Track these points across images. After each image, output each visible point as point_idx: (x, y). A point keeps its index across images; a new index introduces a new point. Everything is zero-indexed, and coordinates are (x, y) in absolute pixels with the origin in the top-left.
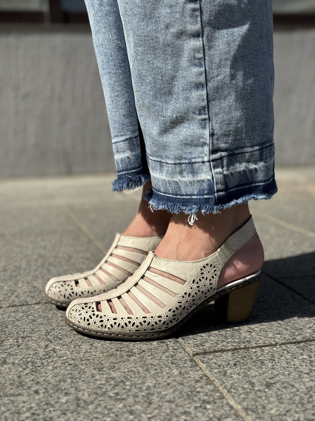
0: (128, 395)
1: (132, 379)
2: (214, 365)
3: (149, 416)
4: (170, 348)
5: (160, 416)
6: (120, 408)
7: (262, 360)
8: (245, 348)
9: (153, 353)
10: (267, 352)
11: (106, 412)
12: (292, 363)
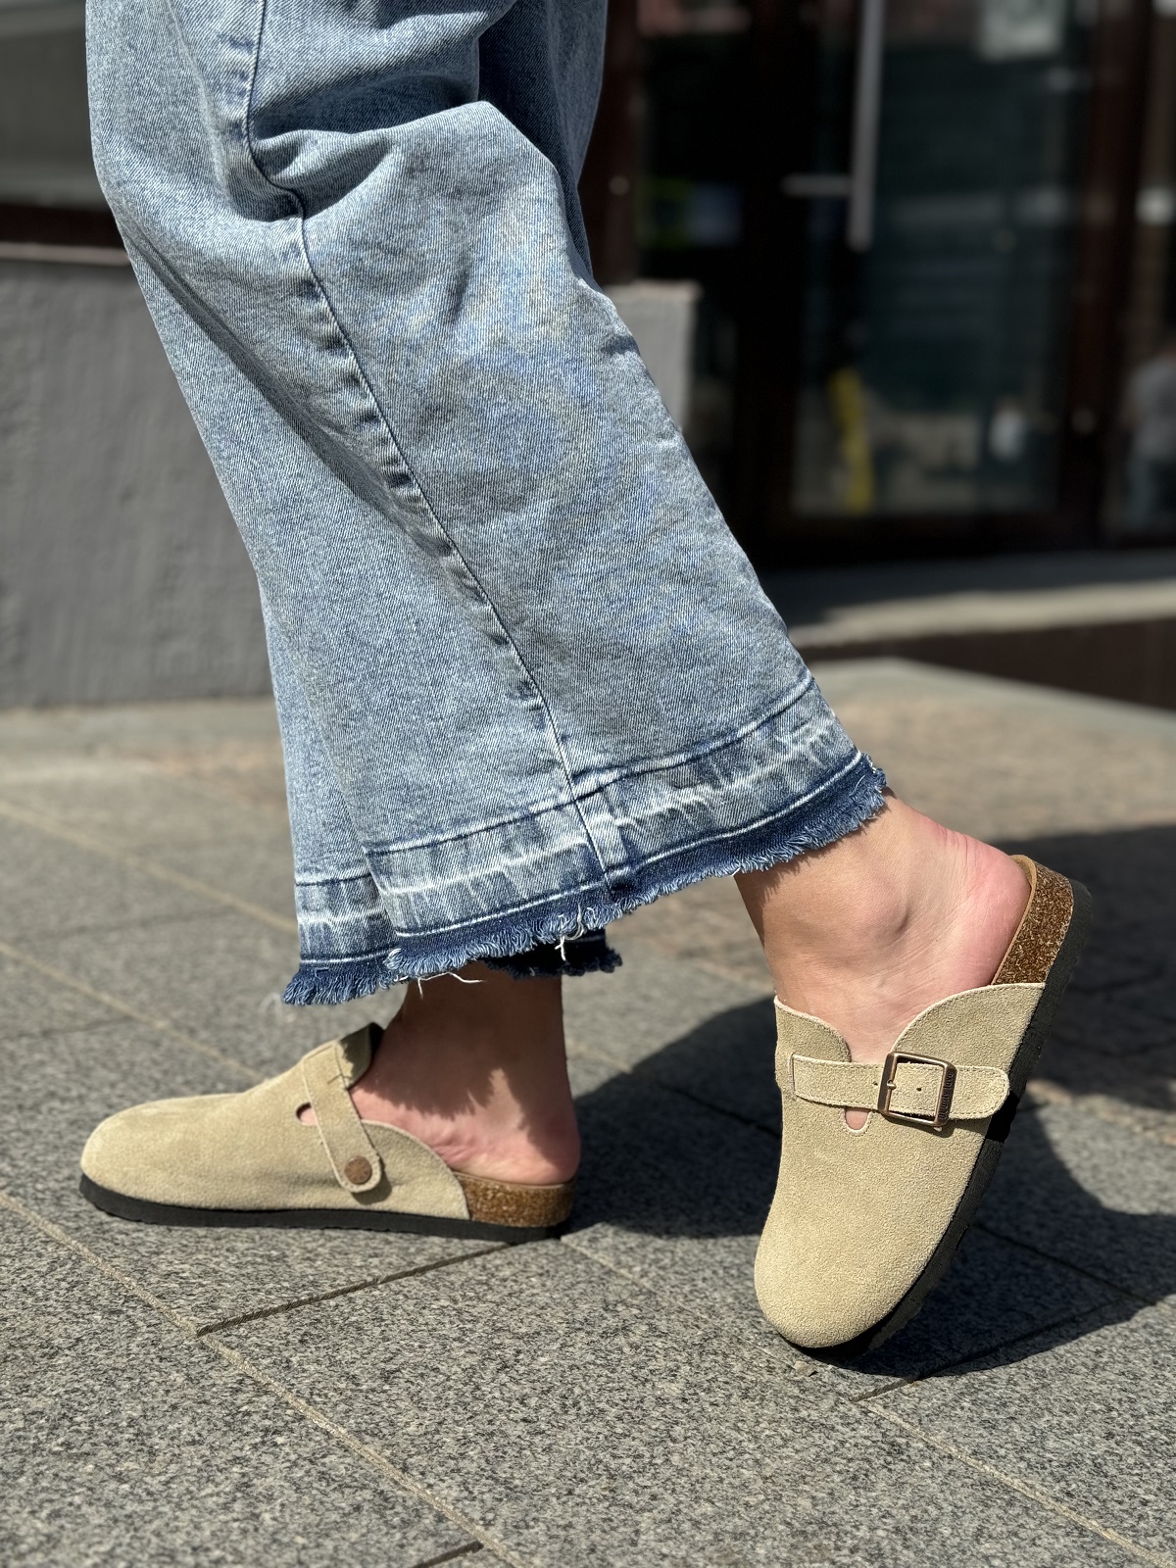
0: (95, 1444)
1: (86, 1408)
2: (257, 1350)
3: (163, 1478)
4: (140, 1324)
5: (186, 1475)
6: (91, 1474)
7: (357, 1322)
8: (311, 1301)
9: (104, 1343)
10: (360, 1302)
11: (64, 1486)
12: (421, 1320)
